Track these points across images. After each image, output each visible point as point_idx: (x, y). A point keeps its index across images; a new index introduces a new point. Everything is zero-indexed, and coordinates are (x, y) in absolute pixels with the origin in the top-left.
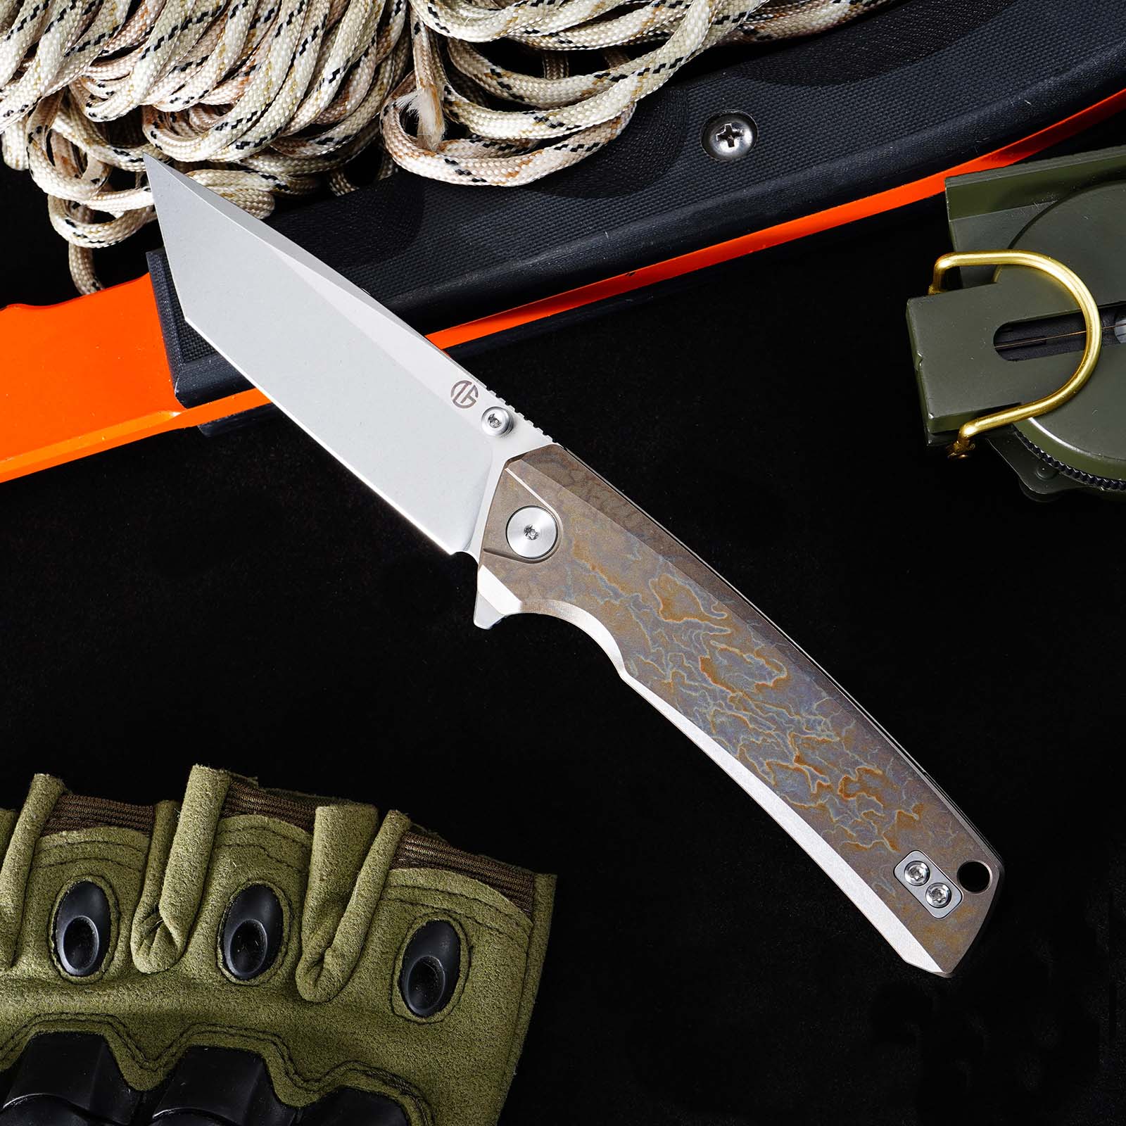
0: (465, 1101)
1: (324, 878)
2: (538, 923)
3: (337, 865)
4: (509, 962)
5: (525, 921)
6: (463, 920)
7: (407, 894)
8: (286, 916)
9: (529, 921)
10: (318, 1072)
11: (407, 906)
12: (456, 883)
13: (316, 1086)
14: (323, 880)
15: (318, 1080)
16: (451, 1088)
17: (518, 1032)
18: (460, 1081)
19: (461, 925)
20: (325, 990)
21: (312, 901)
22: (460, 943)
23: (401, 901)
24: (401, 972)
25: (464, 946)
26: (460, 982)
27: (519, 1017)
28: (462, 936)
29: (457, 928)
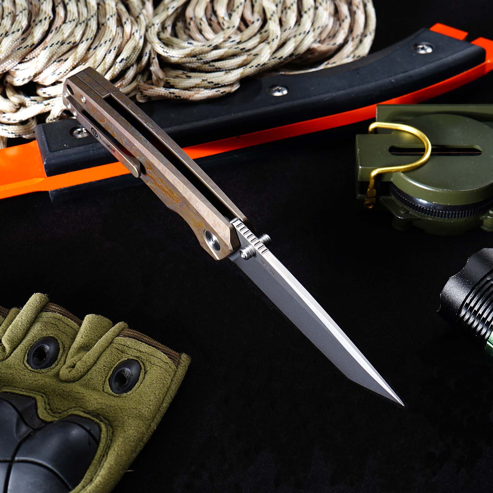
0: (130, 426)
1: (83, 337)
2: (179, 370)
3: (90, 334)
4: (163, 378)
5: (173, 367)
6: (145, 361)
7: (120, 347)
8: (61, 351)
9: (176, 368)
10: (61, 409)
11: (120, 352)
12: (144, 347)
13: (58, 415)
14: (82, 338)
15: (60, 413)
16: (125, 420)
17: (161, 409)
18: (130, 418)
19: (143, 363)
20: (73, 375)
21: (75, 345)
22: (141, 370)
23: (118, 349)
24: (111, 375)
25: (143, 371)
26: (138, 383)
27: (162, 403)
28: (143, 367)
29: (141, 364)
